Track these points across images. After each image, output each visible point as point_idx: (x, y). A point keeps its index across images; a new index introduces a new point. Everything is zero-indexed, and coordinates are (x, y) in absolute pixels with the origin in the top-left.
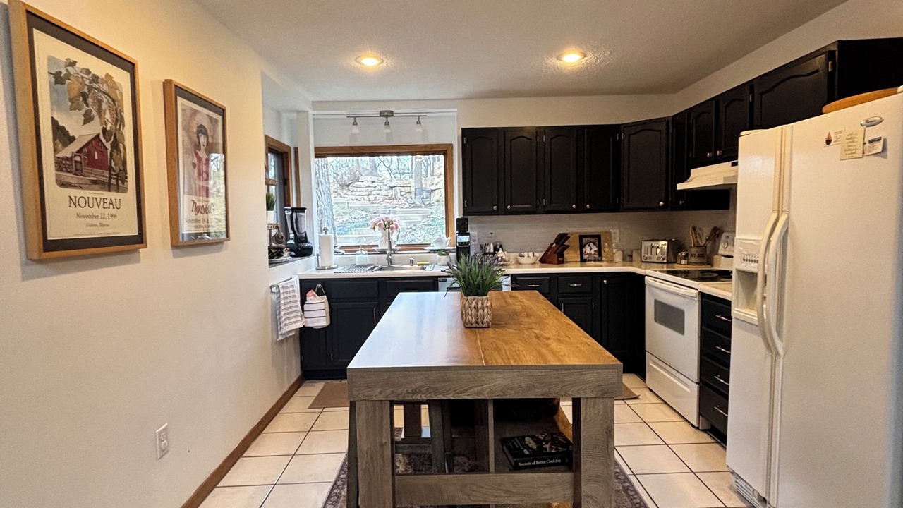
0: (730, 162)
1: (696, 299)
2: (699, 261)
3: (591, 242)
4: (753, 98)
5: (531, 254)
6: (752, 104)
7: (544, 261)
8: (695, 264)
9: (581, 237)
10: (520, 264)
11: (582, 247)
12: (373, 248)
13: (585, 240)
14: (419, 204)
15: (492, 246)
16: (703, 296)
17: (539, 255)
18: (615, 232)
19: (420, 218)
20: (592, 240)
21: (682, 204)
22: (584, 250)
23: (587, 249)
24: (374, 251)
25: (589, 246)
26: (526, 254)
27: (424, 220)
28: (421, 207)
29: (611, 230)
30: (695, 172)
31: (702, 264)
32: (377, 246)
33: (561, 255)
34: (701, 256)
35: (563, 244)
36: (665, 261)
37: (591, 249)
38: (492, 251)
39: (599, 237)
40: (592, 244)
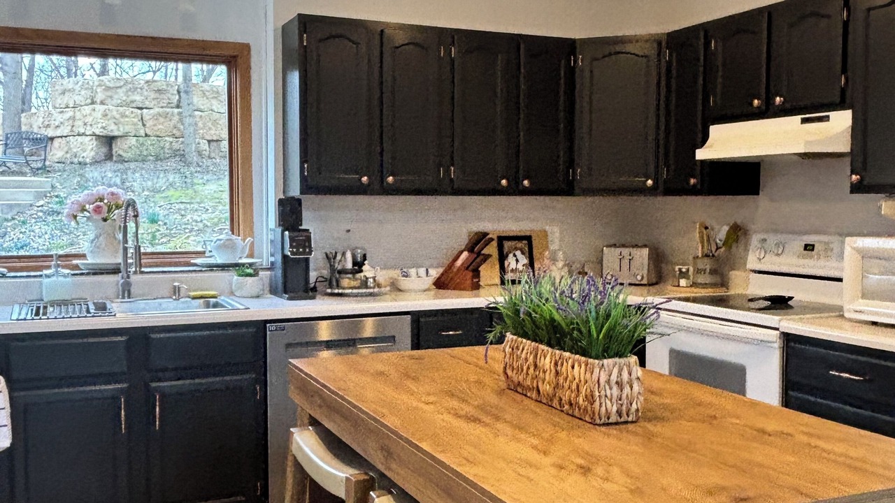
0: (799, 118)
1: (776, 345)
2: (713, 281)
3: (516, 249)
4: (848, 16)
5: (422, 271)
6: (846, 24)
7: (440, 284)
8: (704, 286)
9: (501, 240)
10: (400, 290)
11: (502, 258)
12: (75, 262)
13: (507, 244)
14: (14, 168)
15: (349, 255)
16: (789, 339)
17: (435, 273)
18: (555, 232)
19: (32, 198)
20: (519, 245)
21: (694, 185)
22: (506, 263)
23: (511, 262)
24: (76, 267)
25: (515, 255)
26: (413, 271)
27: (41, 203)
28: (23, 174)
29: (547, 228)
30: (717, 132)
31: (713, 285)
32: (83, 256)
33: (476, 273)
34: (713, 272)
35: (479, 254)
36: (645, 282)
37: (517, 261)
38: (349, 265)
39: (528, 239)
40: (518, 253)
